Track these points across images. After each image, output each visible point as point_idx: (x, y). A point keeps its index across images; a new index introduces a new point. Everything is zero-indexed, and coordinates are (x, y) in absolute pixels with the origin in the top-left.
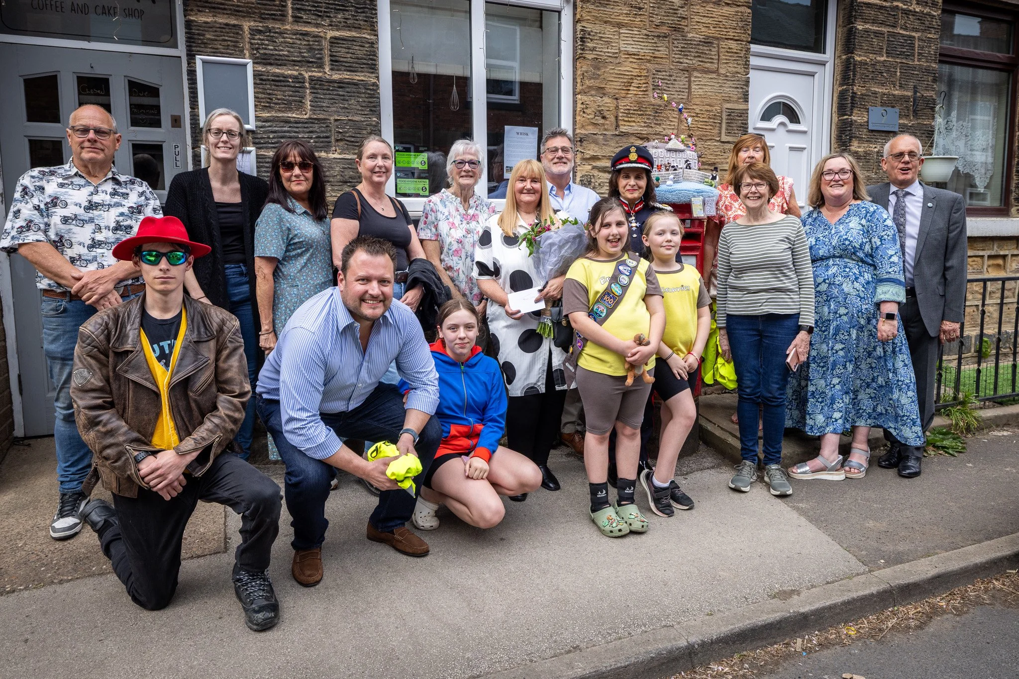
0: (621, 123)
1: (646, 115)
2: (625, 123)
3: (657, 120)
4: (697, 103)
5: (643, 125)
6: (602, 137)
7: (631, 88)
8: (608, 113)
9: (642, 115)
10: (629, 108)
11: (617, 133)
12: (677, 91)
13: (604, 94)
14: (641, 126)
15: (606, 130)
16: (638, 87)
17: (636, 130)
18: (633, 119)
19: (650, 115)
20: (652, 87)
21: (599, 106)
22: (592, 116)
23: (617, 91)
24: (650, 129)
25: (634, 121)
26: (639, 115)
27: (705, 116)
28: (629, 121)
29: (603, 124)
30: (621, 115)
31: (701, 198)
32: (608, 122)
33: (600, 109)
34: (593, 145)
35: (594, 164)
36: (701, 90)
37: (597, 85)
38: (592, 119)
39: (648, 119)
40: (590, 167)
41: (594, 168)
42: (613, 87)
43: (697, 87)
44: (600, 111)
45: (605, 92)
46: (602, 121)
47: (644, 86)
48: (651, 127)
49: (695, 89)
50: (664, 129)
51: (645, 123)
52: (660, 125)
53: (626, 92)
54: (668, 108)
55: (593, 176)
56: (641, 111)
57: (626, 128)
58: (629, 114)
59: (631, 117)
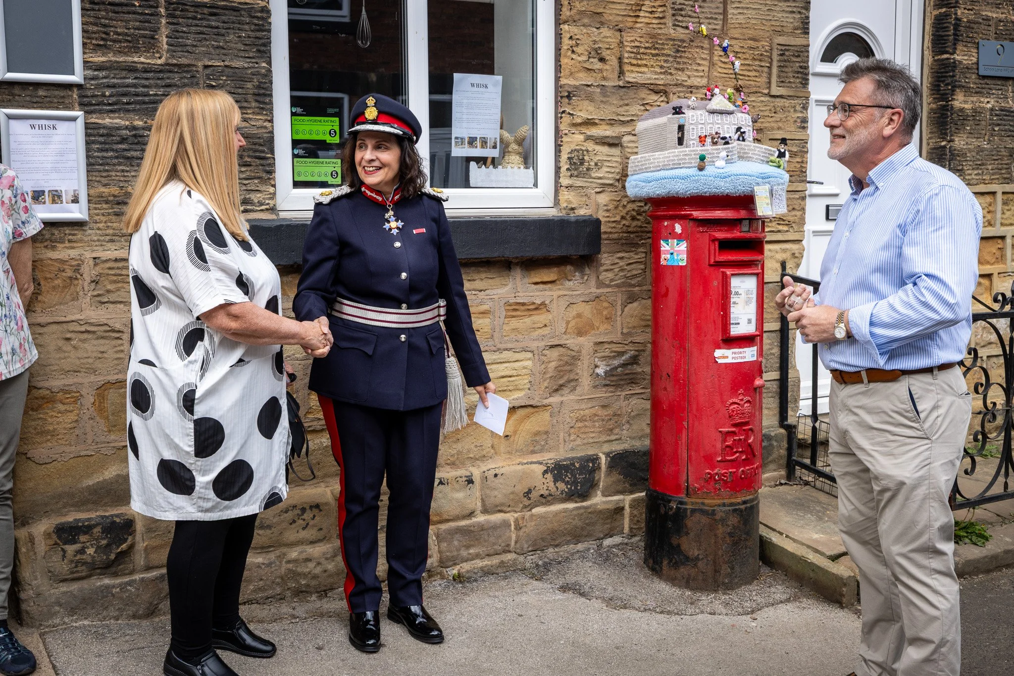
0: (626, 68)
1: (663, 55)
2: (632, 68)
3: (679, 63)
4: (737, 36)
5: (658, 70)
6: (599, 90)
7: (642, 14)
8: (608, 52)
9: (657, 55)
10: (638, 44)
11: (621, 83)
12: (707, 18)
13: (602, 23)
14: (656, 73)
15: (604, 78)
16: (651, 12)
17: (649, 79)
18: (644, 62)
19: (669, 55)
20: (671, 12)
21: (595, 42)
22: (584, 58)
23: (620, 18)
24: (669, 77)
25: (646, 65)
26: (654, 55)
27: (747, 56)
28: (639, 66)
29: (601, 71)
30: (626, 55)
31: (767, 187)
32: (607, 67)
33: (596, 46)
34: (586, 103)
35: (588, 132)
36: (741, 17)
37: (592, 9)
38: (585, 62)
39: (665, 61)
40: (582, 137)
41: (588, 138)
42: (615, 12)
43: (735, 12)
44: (596, 50)
45: (603, 19)
46: (599, 65)
47: (660, 10)
48: (671, 74)
49: (733, 14)
50: (689, 77)
51: (661, 67)
52: (682, 70)
53: (634, 19)
54: (694, 44)
55: (587, 151)
56: (655, 49)
57: (633, 75)
58: (638, 53)
59: (641, 59)
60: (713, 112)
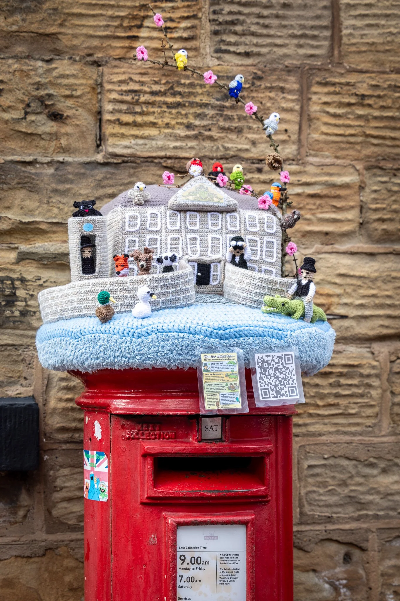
0: (108, 130)
1: (192, 104)
2: (123, 130)
3: (229, 118)
4: (362, 66)
5: (182, 132)
6: (51, 171)
7: (143, 33)
8: (69, 103)
9: (178, 105)
10: (136, 87)
11: (99, 158)
12: (294, 36)
13: (59, 53)
14: (177, 138)
15: (65, 150)
16: (167, 29)
17: (161, 148)
18: (151, 119)
19: (206, 105)
20: (208, 27)
21: (38, 86)
22: (17, 114)
23: (96, 43)
24: (208, 144)
25: (154, 125)
26: (170, 106)
27: (389, 102)
28: (135, 124)
29: (55, 136)
30: (109, 107)
31: (236, 353)
32: (68, 129)
33: (42, 93)
34: (21, 194)
35: (24, 247)
36: (375, 32)
37: (34, 27)
38: (18, 121)
39: (197, 116)
40: (13, 256)
41: (23, 257)
42: (85, 31)
43: (359, 23)
44: (41, 100)
45: (59, 46)
46: (51, 126)
47: (184, 24)
48: (211, 138)
49: (354, 27)
50: (254, 143)
51: (189, 126)
52: (239, 131)
53: (127, 43)
54: (263, 84)
55: (23, 280)
56: (174, 94)
57: (126, 142)
58: (137, 103)
59: (142, 113)
60: (182, 210)
